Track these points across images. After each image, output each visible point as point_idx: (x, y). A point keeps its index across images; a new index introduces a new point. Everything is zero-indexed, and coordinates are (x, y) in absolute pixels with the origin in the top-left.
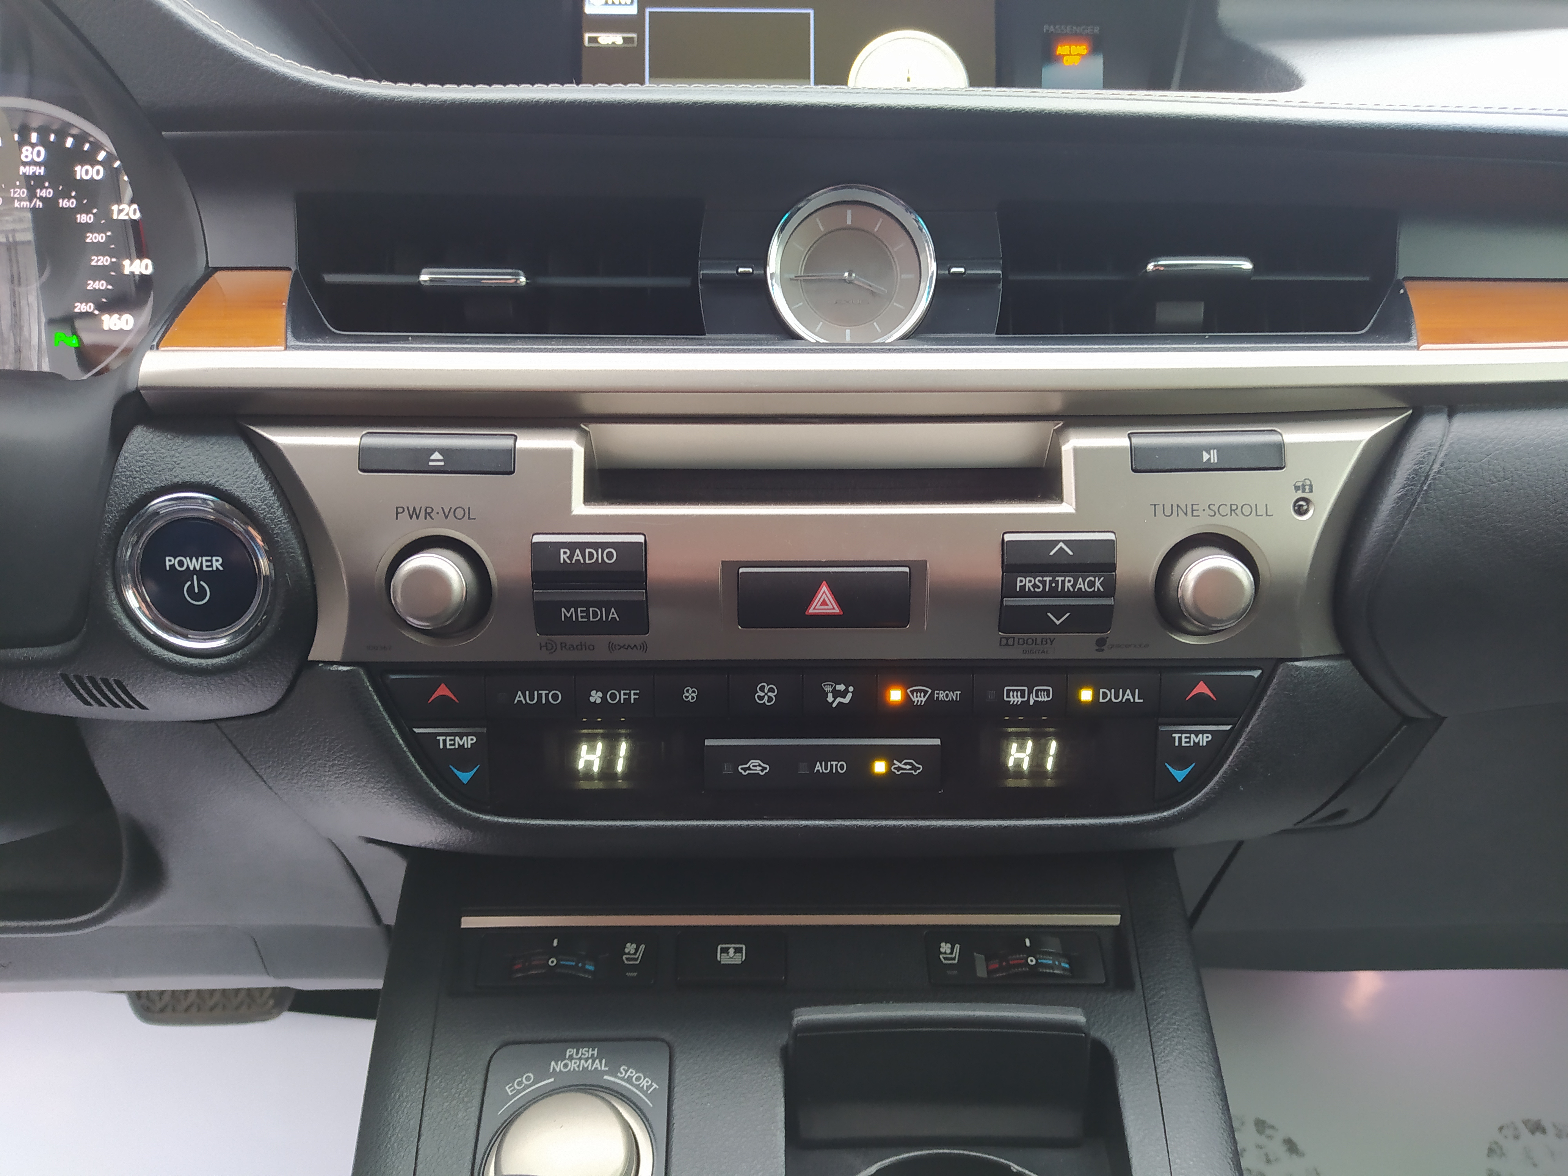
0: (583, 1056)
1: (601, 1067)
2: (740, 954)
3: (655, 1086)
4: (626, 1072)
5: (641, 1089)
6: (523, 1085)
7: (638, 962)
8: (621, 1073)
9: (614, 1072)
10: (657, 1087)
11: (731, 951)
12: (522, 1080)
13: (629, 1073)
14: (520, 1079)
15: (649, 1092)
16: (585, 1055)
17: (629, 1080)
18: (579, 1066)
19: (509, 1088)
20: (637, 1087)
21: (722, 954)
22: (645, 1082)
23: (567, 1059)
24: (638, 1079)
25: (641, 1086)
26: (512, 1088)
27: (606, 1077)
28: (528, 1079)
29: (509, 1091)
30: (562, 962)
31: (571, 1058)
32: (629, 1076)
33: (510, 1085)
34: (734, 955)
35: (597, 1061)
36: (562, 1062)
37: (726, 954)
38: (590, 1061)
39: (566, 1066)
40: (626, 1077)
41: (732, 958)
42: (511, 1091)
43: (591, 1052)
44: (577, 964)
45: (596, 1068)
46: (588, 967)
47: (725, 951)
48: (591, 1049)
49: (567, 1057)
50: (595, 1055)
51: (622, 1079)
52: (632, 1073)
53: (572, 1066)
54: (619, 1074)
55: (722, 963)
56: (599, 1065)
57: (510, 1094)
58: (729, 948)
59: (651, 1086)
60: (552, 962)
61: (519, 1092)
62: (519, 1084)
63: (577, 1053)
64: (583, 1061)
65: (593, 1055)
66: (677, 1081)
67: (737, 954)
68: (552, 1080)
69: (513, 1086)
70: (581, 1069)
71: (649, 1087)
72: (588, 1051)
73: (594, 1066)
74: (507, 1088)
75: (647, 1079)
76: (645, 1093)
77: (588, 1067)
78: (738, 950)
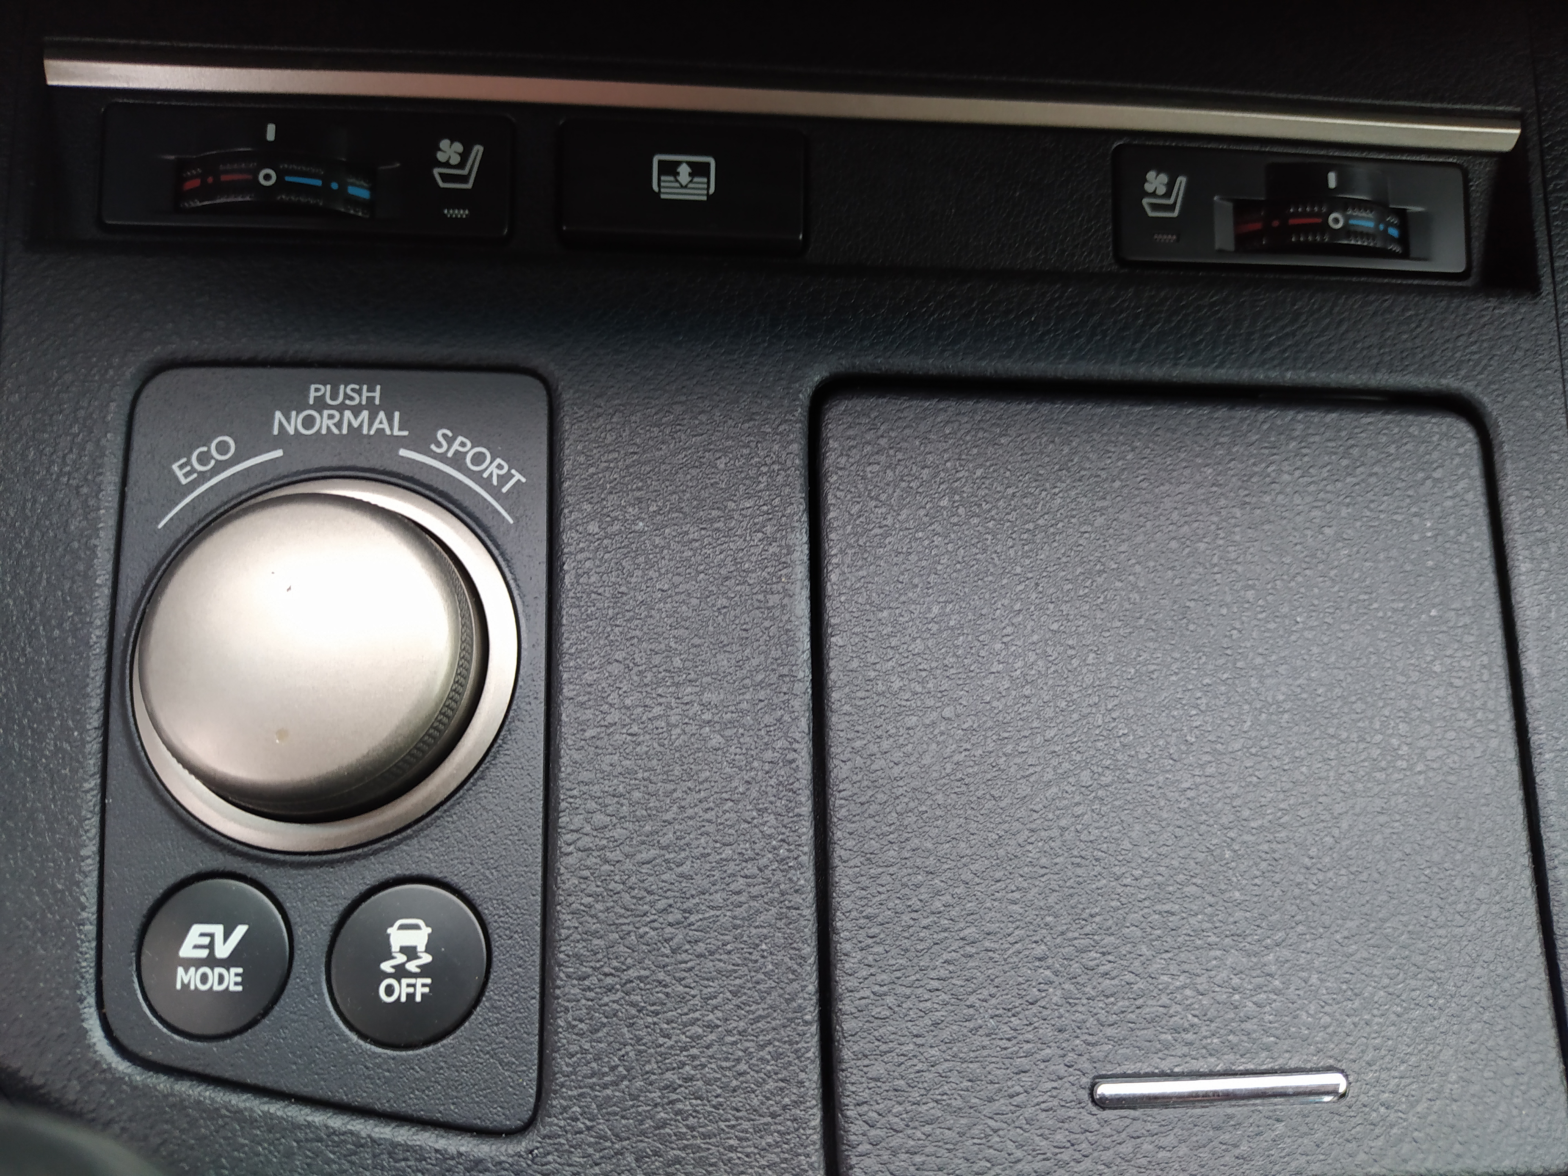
0: (348, 402)
1: (391, 429)
2: (705, 180)
3: (518, 476)
4: (450, 441)
5: (486, 483)
6: (213, 462)
7: (469, 186)
8: (439, 445)
9: (422, 444)
10: (524, 480)
11: (684, 171)
12: (209, 451)
13: (456, 446)
14: (205, 449)
15: (504, 490)
16: (352, 399)
17: (457, 461)
18: (339, 425)
19: (181, 467)
20: (476, 477)
21: (663, 178)
22: (494, 468)
23: (312, 407)
24: (478, 459)
25: (485, 475)
26: (188, 468)
27: (403, 452)
28: (223, 448)
29: (180, 474)
30: (288, 179)
31: (320, 405)
32: (457, 452)
33: (184, 460)
34: (691, 181)
35: (382, 415)
36: (298, 414)
37: (672, 178)
38: (365, 414)
39: (309, 422)
40: (450, 454)
41: (686, 187)
42: (186, 475)
43: (365, 394)
44: (326, 184)
45: (380, 431)
46: (352, 191)
47: (669, 169)
48: (365, 387)
49: (311, 402)
50: (377, 402)
51: (442, 458)
52: (462, 444)
53: (324, 422)
54: (433, 447)
55: (663, 196)
56: (385, 426)
57: (184, 481)
58: (679, 163)
59: (509, 476)
60: (267, 177)
61: (203, 477)
62: (204, 459)
63: (334, 397)
64: (348, 414)
65: (370, 399)
66: (567, 467)
67: (696, 179)
68: (279, 453)
69: (188, 463)
70: (345, 431)
71: (504, 479)
72: (359, 392)
73: (376, 425)
74: (175, 467)
75: (499, 461)
76: (495, 492)
77: (361, 425)
78: (699, 170)
